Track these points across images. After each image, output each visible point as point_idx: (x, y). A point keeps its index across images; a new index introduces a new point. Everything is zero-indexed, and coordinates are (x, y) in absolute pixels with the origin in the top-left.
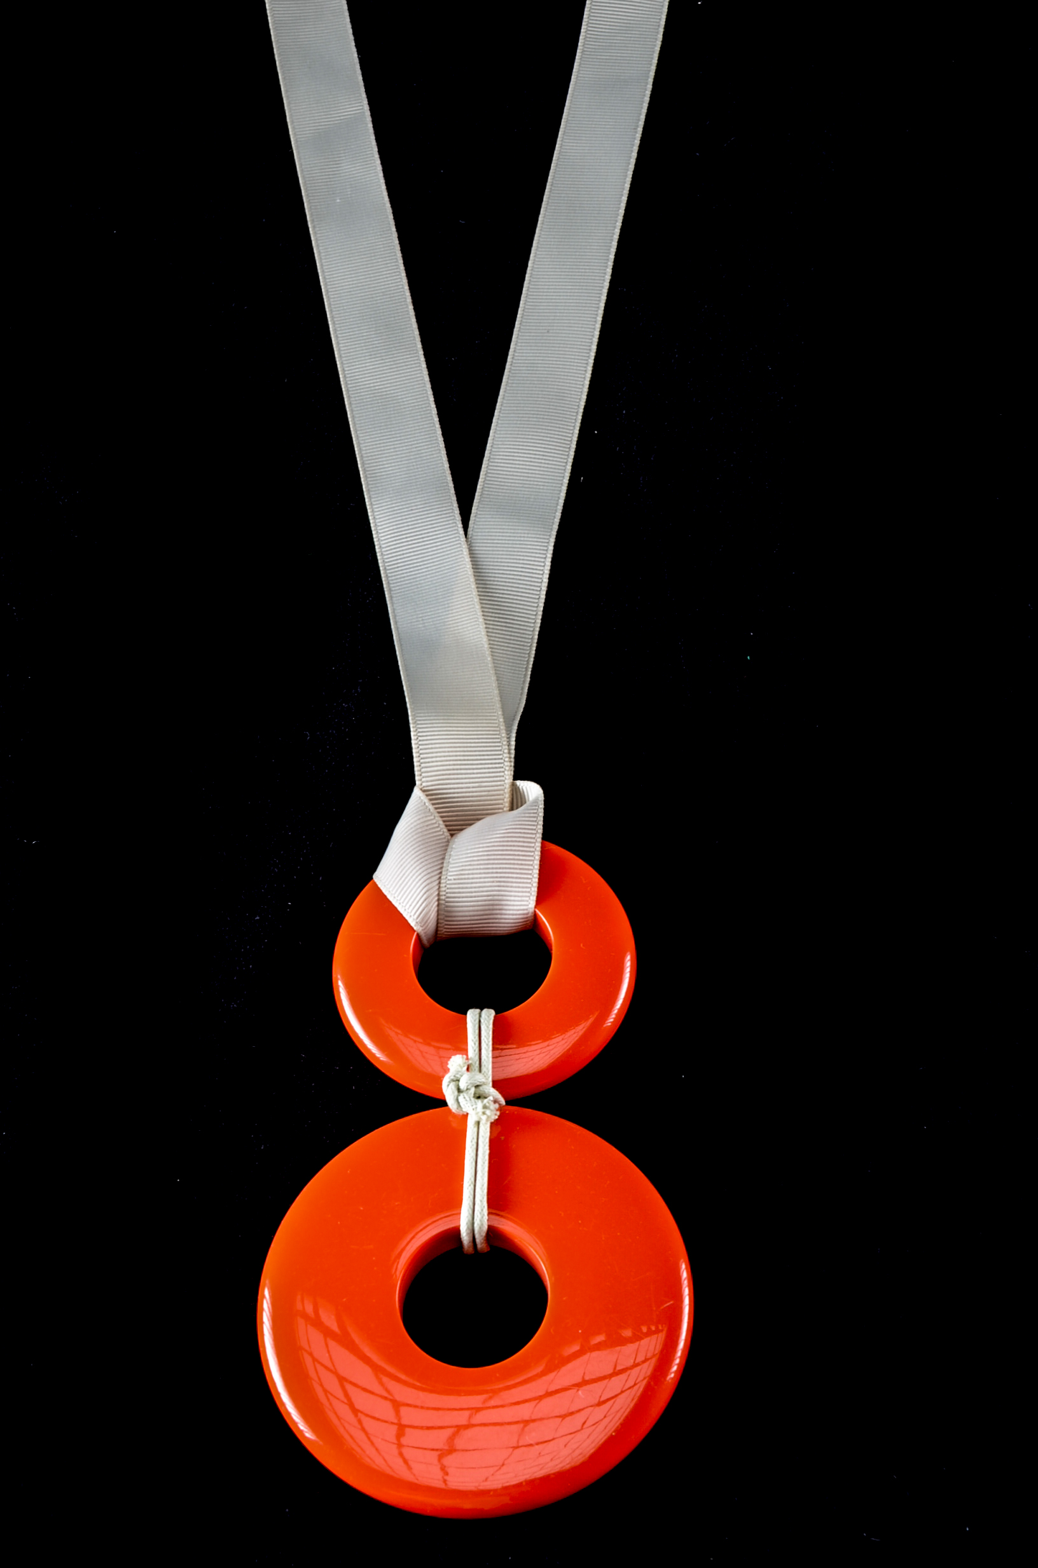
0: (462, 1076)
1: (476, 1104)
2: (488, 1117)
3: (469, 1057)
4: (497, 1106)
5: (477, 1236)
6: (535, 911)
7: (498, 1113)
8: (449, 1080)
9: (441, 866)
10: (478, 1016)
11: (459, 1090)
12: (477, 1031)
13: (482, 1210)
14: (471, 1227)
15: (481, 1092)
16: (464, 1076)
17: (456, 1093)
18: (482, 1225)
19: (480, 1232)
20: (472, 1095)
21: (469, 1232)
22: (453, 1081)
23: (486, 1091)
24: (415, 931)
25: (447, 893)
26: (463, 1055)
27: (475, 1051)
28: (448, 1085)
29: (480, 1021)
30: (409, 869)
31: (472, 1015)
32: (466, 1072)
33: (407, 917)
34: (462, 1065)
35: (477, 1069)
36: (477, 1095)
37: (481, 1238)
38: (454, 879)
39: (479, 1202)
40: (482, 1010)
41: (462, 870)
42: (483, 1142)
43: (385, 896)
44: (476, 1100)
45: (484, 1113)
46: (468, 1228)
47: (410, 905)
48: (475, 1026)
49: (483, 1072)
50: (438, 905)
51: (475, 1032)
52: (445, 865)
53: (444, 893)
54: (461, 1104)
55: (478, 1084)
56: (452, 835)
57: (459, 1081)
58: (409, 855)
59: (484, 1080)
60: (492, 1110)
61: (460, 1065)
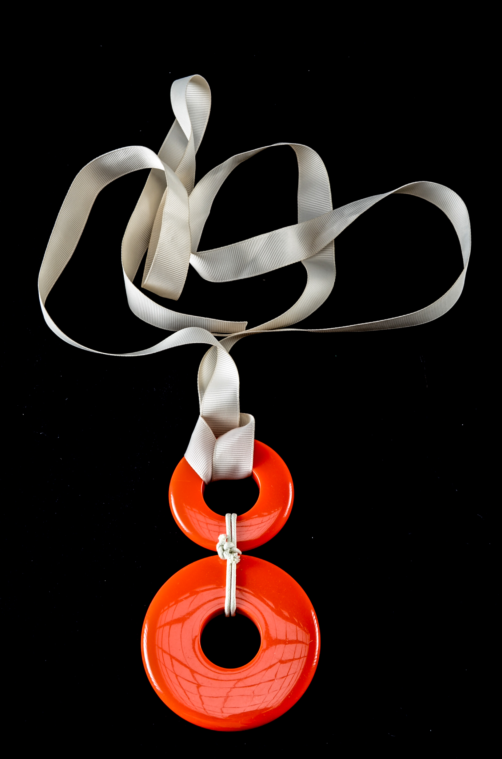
0: (224, 544)
1: (231, 556)
2: (236, 562)
3: (227, 535)
4: (239, 557)
5: (231, 612)
6: (252, 472)
7: (240, 560)
8: (219, 546)
9: (213, 452)
10: (230, 517)
11: (223, 550)
12: (230, 524)
13: (234, 601)
14: (229, 608)
15: (233, 550)
16: (225, 544)
17: (222, 551)
18: (234, 607)
19: (233, 610)
20: (229, 552)
21: (228, 610)
22: (221, 546)
23: (235, 550)
24: (202, 480)
25: (216, 464)
26: (224, 534)
27: (229, 532)
28: (219, 548)
29: (231, 519)
30: (199, 454)
31: (227, 516)
32: (226, 542)
33: (199, 475)
34: (224, 538)
35: (230, 540)
36: (231, 551)
37: (233, 612)
38: (219, 458)
39: (233, 598)
40: (231, 514)
41: (222, 454)
42: (234, 572)
43: (190, 465)
44: (231, 554)
45: (234, 560)
46: (228, 609)
47: (200, 470)
48: (229, 522)
49: (233, 541)
50: (212, 469)
51: (229, 524)
52: (214, 451)
53: (214, 464)
54: (224, 556)
55: (231, 547)
56: (217, 438)
57: (223, 546)
58: (199, 447)
59: (233, 546)
60: (237, 559)
61: (223, 539)
